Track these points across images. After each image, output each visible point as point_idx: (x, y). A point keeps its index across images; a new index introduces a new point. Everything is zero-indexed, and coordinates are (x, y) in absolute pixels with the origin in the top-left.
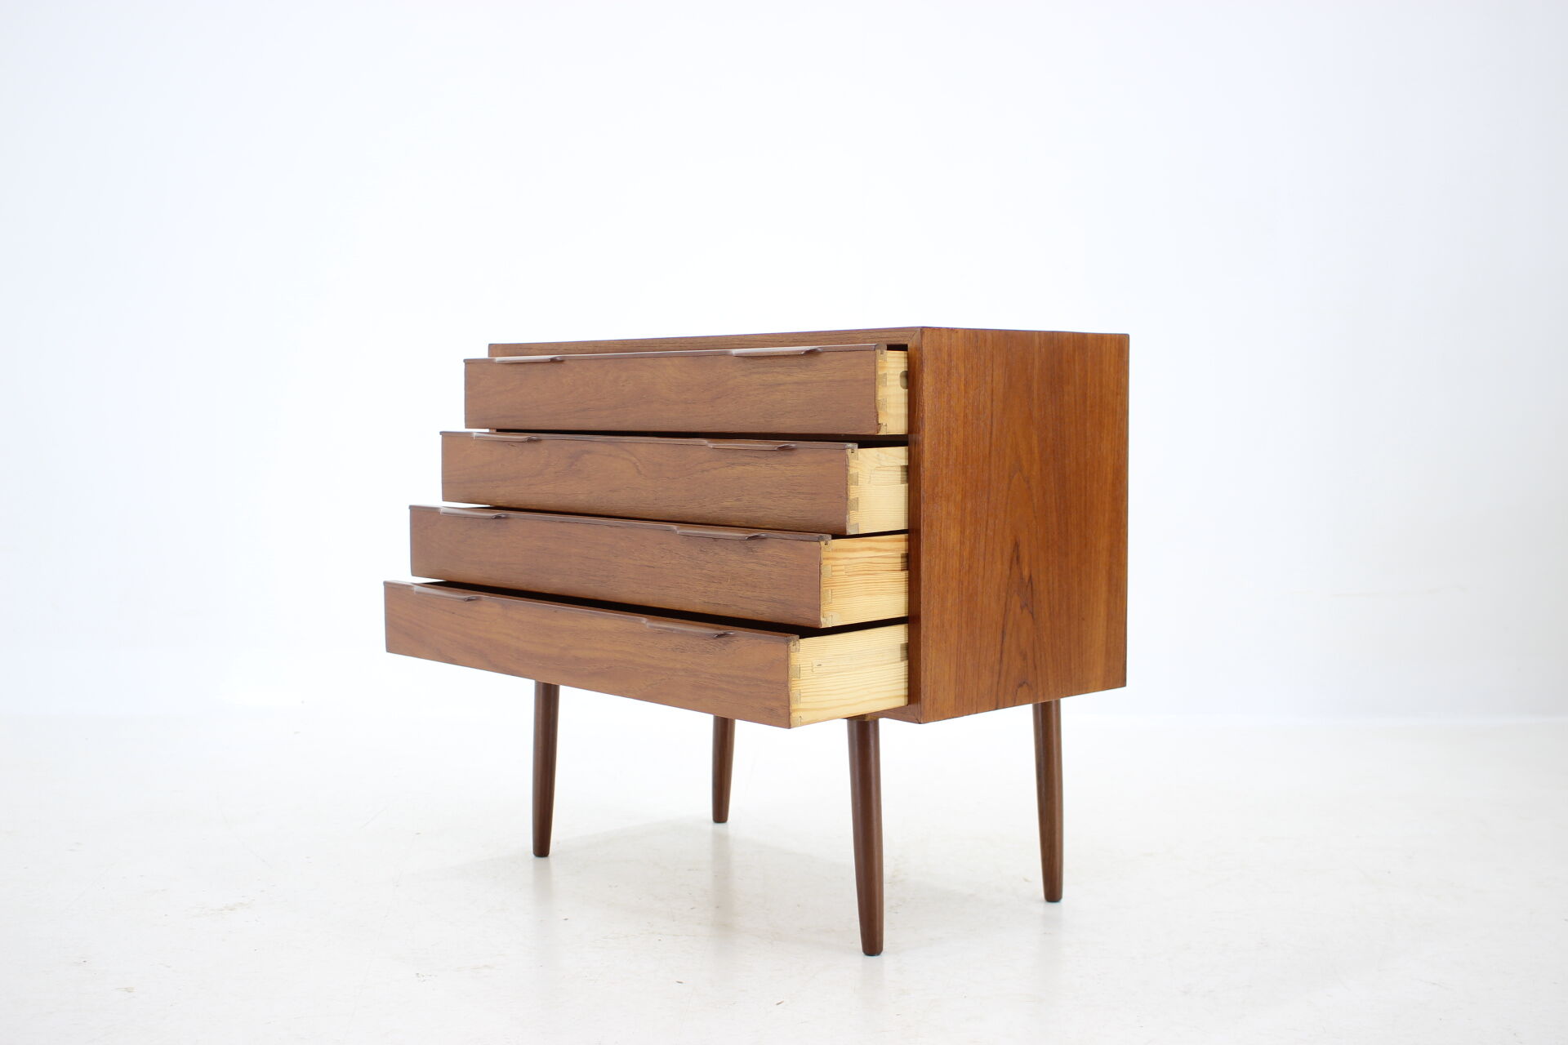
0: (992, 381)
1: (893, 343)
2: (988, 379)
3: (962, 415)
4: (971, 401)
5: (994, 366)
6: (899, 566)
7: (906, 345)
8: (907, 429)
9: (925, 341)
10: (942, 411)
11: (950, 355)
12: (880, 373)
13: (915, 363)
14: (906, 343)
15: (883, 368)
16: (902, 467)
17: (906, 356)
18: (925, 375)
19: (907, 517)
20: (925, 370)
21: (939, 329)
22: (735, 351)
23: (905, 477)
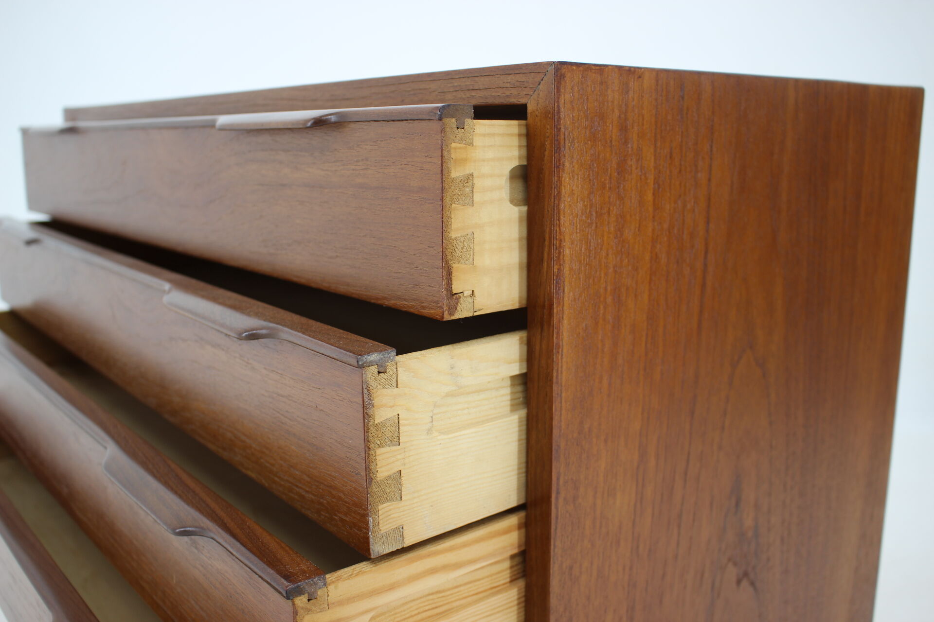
0: (709, 180)
1: (490, 101)
2: (702, 176)
3: (647, 257)
4: (666, 226)
5: (715, 149)
6: (506, 576)
7: (524, 107)
8: (525, 294)
9: (566, 96)
10: (604, 253)
11: (624, 129)
12: (456, 173)
13: (543, 145)
14: (523, 101)
15: (464, 161)
16: (513, 378)
17: (524, 131)
18: (566, 177)
19: (523, 479)
20: (567, 164)
21: (601, 69)
22: (223, 120)
23: (520, 395)
